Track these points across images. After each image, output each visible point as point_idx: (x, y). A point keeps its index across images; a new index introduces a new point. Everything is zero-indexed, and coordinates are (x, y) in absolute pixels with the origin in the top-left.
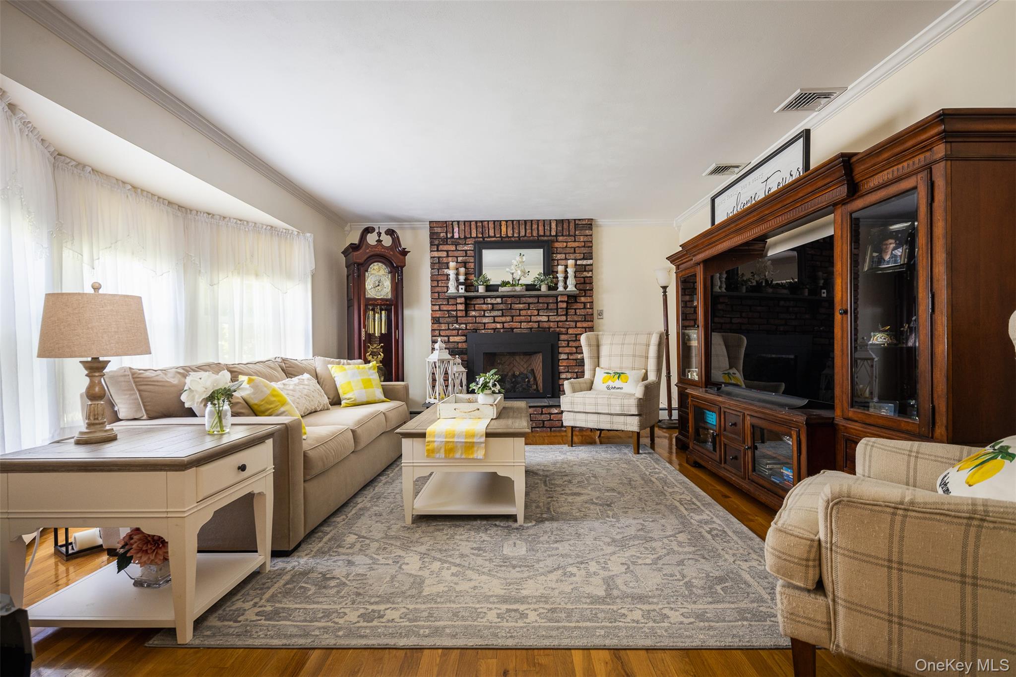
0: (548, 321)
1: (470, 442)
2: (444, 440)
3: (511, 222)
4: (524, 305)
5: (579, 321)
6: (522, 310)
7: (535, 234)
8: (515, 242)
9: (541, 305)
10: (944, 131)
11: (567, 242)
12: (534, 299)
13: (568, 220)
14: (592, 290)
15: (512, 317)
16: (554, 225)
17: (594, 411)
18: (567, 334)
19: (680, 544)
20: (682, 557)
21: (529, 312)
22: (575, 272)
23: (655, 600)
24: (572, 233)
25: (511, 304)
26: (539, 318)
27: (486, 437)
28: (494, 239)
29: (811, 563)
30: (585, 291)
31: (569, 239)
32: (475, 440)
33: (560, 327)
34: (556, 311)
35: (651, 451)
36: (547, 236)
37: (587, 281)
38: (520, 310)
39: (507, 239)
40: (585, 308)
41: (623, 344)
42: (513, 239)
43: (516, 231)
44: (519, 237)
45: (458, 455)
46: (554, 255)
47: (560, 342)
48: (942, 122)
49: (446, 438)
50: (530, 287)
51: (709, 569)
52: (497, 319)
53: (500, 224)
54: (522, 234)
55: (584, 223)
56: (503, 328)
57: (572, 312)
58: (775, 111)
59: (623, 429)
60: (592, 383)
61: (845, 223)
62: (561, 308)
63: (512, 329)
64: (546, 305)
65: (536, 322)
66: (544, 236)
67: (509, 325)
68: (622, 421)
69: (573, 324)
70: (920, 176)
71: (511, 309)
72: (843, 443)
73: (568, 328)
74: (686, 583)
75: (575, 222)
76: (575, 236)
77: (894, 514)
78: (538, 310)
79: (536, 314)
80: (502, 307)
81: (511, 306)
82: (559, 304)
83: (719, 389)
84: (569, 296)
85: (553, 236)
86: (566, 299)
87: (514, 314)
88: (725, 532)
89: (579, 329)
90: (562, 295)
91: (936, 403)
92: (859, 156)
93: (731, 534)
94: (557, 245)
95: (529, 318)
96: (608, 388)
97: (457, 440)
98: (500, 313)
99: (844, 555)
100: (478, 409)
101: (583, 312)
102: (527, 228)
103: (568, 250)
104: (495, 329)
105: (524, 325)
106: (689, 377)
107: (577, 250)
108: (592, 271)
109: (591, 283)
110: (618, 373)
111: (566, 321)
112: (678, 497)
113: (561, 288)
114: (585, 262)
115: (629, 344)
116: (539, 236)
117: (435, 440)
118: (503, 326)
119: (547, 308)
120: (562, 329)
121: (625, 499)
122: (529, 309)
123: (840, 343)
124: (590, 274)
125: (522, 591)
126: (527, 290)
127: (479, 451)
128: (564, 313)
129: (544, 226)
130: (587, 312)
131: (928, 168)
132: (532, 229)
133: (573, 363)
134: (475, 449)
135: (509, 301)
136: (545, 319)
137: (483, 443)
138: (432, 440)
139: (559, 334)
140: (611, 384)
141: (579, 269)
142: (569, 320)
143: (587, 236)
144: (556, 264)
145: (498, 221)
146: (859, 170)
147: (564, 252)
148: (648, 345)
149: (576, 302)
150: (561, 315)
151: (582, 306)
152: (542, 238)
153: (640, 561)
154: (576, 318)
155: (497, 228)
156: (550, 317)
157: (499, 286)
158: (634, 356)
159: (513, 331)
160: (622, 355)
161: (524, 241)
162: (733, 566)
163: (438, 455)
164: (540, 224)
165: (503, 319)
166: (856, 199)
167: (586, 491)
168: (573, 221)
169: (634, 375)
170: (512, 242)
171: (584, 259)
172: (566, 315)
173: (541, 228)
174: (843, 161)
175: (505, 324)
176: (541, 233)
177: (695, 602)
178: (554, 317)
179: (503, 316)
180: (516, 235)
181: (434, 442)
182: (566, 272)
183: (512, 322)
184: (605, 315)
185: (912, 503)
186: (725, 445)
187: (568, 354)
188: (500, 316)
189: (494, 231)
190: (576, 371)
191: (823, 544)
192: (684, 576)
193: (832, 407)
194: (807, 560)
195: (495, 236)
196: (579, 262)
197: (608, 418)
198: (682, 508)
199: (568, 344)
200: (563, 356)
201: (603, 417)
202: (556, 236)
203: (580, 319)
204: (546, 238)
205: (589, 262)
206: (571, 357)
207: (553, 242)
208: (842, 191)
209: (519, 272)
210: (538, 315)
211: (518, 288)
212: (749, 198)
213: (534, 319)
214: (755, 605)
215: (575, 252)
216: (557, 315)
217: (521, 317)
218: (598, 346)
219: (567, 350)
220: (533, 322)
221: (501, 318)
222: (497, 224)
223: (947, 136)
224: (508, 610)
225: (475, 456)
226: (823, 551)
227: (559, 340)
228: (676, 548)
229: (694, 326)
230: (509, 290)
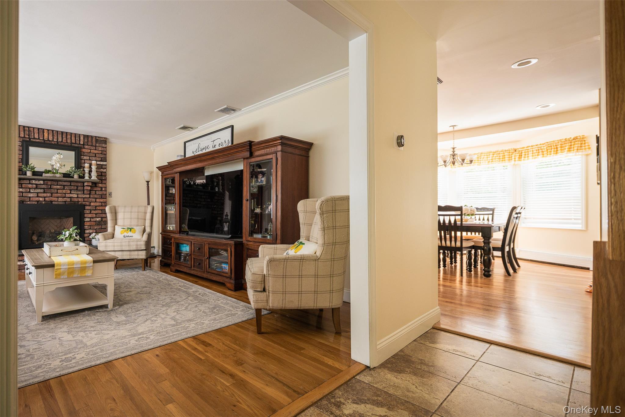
0: (78, 197)
1: (85, 267)
2: (67, 267)
3: (51, 131)
4: (60, 186)
5: (98, 198)
6: (59, 189)
7: (69, 141)
8: (55, 144)
9: (73, 187)
10: (281, 142)
11: (90, 150)
12: (68, 183)
13: (92, 136)
14: (106, 180)
15: (52, 194)
16: (82, 138)
17: (120, 250)
18: (90, 205)
19: (191, 300)
20: (195, 304)
21: (64, 191)
22: (97, 168)
23: (196, 319)
24: (93, 145)
25: (51, 185)
26: (71, 195)
27: (93, 263)
28: (38, 140)
29: (262, 282)
30: (102, 180)
31: (92, 148)
32: (87, 265)
33: (85, 201)
34: (83, 191)
35: (150, 268)
36: (77, 144)
37: (103, 174)
38: (57, 189)
39: (48, 142)
40: (101, 190)
41: (131, 212)
42: (53, 143)
43: (55, 137)
44: (57, 142)
45: (75, 275)
46: (82, 157)
47: (85, 211)
48: (281, 139)
49: (68, 266)
50: (65, 175)
51: (208, 306)
52: (40, 195)
53: (43, 131)
54: (60, 140)
55: (102, 139)
56: (45, 201)
57: (93, 192)
58: (215, 111)
59: (137, 258)
60: (113, 234)
61: (248, 167)
62: (86, 190)
63: (52, 202)
64: (76, 187)
65: (69, 198)
66: (75, 143)
67: (49, 199)
68: (137, 254)
69: (94, 200)
70: (273, 155)
71: (50, 188)
72: (246, 250)
73: (90, 202)
74: (203, 312)
75: (96, 138)
76: (96, 146)
77: (284, 262)
78: (71, 190)
79: (69, 192)
80: (43, 186)
81: (51, 187)
82: (85, 187)
83: (187, 234)
84: (93, 183)
85: (82, 144)
86: (91, 185)
87: (52, 192)
88: (205, 293)
89: (98, 203)
90: (88, 182)
91: (277, 232)
92: (255, 143)
93: (208, 294)
94: (84, 150)
95: (64, 195)
96: (124, 237)
97: (76, 266)
98: (42, 191)
99: (272, 277)
100: (77, 249)
101: (100, 193)
102: (63, 137)
103: (91, 155)
104: (38, 201)
105: (60, 199)
106: (168, 229)
107: (97, 155)
108: (106, 169)
109: (105, 176)
110: (129, 228)
111: (90, 198)
112: (178, 285)
113: (87, 177)
114: (102, 163)
115: (135, 212)
116: (71, 143)
117: (61, 267)
118: (45, 199)
119: (77, 189)
120: (86, 203)
121: (155, 289)
122: (64, 189)
123: (245, 212)
124: (105, 171)
125: (139, 331)
126: (64, 177)
127: (89, 271)
128: (88, 193)
129: (75, 137)
130: (103, 193)
131: (276, 153)
132: (67, 138)
133: (94, 223)
134: (87, 270)
135: (49, 183)
136: (76, 196)
137: (91, 266)
138: (60, 268)
139: (85, 206)
140: (126, 234)
141: (99, 167)
142: (91, 197)
143: (103, 147)
144: (83, 162)
145: (41, 129)
146: (253, 147)
147: (89, 155)
148: (145, 213)
149: (96, 186)
150: (86, 194)
151: (100, 189)
152: (74, 145)
153: (180, 310)
154: (96, 196)
155: (41, 133)
156: (79, 195)
157: (43, 172)
158: (138, 218)
159: (52, 203)
160: (131, 218)
161: (60, 145)
162: (215, 303)
163: (62, 277)
164: (72, 136)
165: (45, 195)
166: (252, 158)
167: (132, 290)
168: (95, 138)
169: (139, 229)
170: (52, 144)
171: (101, 161)
172: (90, 194)
173: (73, 138)
174: (249, 143)
175: (46, 198)
176: (73, 141)
177: (210, 317)
178: (81, 195)
179: (44, 192)
180: (55, 140)
181: (61, 269)
182: (90, 167)
183: (52, 197)
184: (113, 195)
185: (288, 258)
186: (194, 259)
187: (90, 218)
188: (42, 193)
189: (39, 135)
190: (96, 228)
191: (266, 275)
192: (201, 310)
193: (242, 238)
194: (262, 281)
195: (39, 139)
196: (98, 163)
197: (128, 253)
198: (182, 288)
199: (91, 212)
200: (87, 219)
201: (125, 253)
202: (84, 145)
203: (98, 197)
204: (76, 145)
205: (104, 163)
206: (92, 220)
207: (81, 148)
208: (247, 154)
209: (58, 165)
210: (71, 193)
211: (58, 175)
212: (205, 147)
213: (67, 195)
214: (230, 312)
215: (95, 156)
216: (84, 194)
217: (58, 194)
218: (116, 213)
219: (90, 216)
220: (67, 197)
221: (43, 194)
222: (41, 131)
223: (282, 144)
224: (139, 338)
225: (86, 274)
226: (266, 277)
227: (85, 210)
228: (191, 302)
229: (174, 204)
230: (51, 176)
